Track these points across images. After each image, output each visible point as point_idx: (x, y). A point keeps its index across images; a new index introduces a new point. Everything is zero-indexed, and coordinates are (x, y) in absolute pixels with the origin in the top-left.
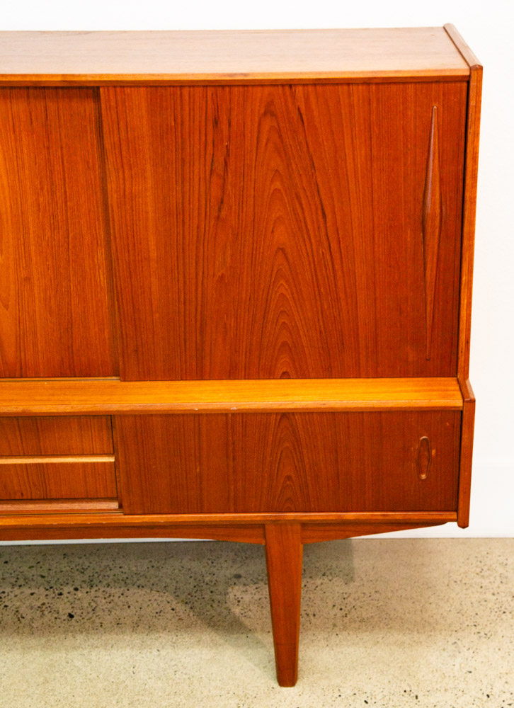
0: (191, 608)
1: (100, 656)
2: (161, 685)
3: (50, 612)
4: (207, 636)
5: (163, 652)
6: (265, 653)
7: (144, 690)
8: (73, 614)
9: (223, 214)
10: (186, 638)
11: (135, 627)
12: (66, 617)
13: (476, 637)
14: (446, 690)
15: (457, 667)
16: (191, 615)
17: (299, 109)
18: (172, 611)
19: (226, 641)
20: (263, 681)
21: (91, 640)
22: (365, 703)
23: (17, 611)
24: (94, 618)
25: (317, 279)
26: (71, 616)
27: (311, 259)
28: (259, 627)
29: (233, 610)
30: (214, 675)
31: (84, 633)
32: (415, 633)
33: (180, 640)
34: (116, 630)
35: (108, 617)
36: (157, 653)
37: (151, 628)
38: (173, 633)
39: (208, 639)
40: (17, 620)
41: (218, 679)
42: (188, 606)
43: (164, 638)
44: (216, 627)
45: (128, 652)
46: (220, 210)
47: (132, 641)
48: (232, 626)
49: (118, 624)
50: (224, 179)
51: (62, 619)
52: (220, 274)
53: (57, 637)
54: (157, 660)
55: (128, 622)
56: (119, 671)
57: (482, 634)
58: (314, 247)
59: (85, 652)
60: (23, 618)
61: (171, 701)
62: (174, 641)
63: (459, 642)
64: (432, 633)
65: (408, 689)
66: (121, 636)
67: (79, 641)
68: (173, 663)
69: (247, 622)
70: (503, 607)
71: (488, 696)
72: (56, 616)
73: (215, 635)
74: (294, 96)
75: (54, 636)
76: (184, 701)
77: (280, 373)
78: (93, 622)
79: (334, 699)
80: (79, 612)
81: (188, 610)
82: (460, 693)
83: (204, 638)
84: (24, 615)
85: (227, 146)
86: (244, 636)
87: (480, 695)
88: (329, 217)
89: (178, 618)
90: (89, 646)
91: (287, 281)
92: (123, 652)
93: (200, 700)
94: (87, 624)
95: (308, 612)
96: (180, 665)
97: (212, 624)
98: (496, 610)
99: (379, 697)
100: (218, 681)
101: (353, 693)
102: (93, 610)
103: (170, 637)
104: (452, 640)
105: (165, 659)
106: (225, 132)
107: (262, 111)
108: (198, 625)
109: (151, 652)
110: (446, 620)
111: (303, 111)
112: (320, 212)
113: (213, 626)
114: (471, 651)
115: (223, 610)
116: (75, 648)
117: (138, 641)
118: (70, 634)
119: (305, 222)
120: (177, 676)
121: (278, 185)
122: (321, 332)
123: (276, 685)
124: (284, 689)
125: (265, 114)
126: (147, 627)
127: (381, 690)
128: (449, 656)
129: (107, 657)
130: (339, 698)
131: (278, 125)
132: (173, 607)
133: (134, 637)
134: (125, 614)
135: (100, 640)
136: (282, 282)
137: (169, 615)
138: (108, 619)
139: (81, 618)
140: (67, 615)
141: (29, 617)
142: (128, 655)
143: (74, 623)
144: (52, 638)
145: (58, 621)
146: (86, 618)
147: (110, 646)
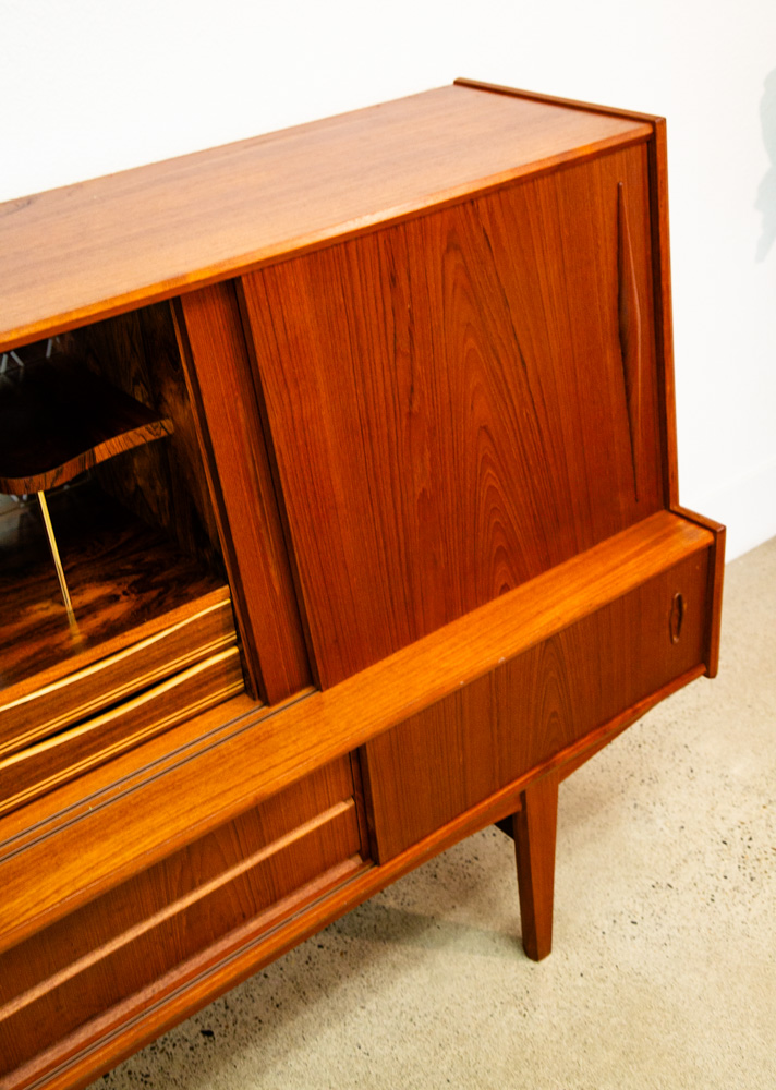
0: (339, 932)
1: (305, 1060)
2: (414, 1047)
3: (174, 1045)
4: (396, 954)
5: (371, 1006)
6: (478, 934)
7: (403, 1066)
8: (206, 1028)
9: (415, 406)
10: (375, 973)
11: (302, 994)
12: (202, 1039)
13: (645, 787)
14: (685, 861)
15: (666, 830)
16: (349, 940)
17: (484, 231)
18: (321, 950)
19: (422, 946)
20: (513, 968)
21: (269, 1047)
22: (634, 926)
23: (129, 1073)
24: (239, 1018)
25: (524, 450)
26: (208, 1033)
27: (515, 426)
28: (438, 909)
29: (387, 906)
30: (456, 996)
31: (250, 1045)
32: (590, 817)
33: (372, 979)
34: (284, 1014)
35: (255, 1004)
36: (364, 1013)
37: (323, 987)
38: (354, 976)
39: (401, 957)
40: (142, 1085)
41: (466, 996)
42: (334, 931)
43: (351, 987)
44: (393, 938)
45: (329, 1032)
46: (411, 403)
47: (320, 1016)
48: (407, 924)
49: (277, 1006)
50: (412, 359)
51: (201, 1044)
52: (420, 490)
53: (222, 1072)
54: (374, 1020)
55: (287, 996)
56: (348, 1064)
57: (647, 781)
58: (518, 411)
59: (279, 1067)
60: (148, 1076)
61: (448, 1058)
62: (366, 984)
63: (638, 802)
64: (605, 808)
65: (654, 883)
66: (299, 1018)
67: (255, 1059)
68: (397, 1012)
69: (418, 910)
70: (633, 742)
71: (724, 843)
72: (188, 1045)
73: (402, 947)
74: (476, 214)
75: (217, 1073)
76: (462, 1050)
77: (500, 588)
78: (245, 1023)
79: (602, 940)
80: (212, 1021)
81: (339, 937)
82: (699, 856)
83: (395, 959)
84: (145, 1072)
85: (409, 311)
86: (433, 928)
87: (717, 847)
88: (529, 365)
89: (338, 954)
90: (274, 1057)
91: (494, 467)
92: (325, 1037)
93: (475, 1035)
94: (241, 1031)
95: (465, 857)
96: (407, 1009)
97: (384, 936)
98: (630, 748)
99: (639, 909)
100: (469, 1001)
101: (612, 923)
102: (227, 1008)
103: (357, 983)
104: (631, 804)
105: (382, 1014)
106: (406, 292)
107: (444, 247)
108: (370, 948)
109: (357, 1016)
110: (601, 786)
111: (489, 233)
112: (519, 363)
113: (388, 938)
114: (658, 805)
115: (377, 913)
116: (262, 1071)
117: (326, 1012)
118: (234, 1058)
119: (506, 382)
120: (418, 1023)
121: (471, 342)
122: (534, 516)
123: (531, 963)
124: (546, 962)
125: (448, 250)
126: (317, 987)
127: (632, 900)
128: (647, 822)
129: (314, 1057)
130: (606, 936)
131: (464, 261)
132: (317, 943)
133: (315, 1009)
134: (272, 990)
135: (280, 1041)
136: (490, 471)
137: (324, 956)
138: (259, 1008)
139: (223, 1028)
140: (201, 1035)
141: (153, 1070)
142: (334, 1036)
143: (222, 1040)
144: (218, 1077)
145: (199, 1050)
146: (231, 1024)
147: (300, 1039)
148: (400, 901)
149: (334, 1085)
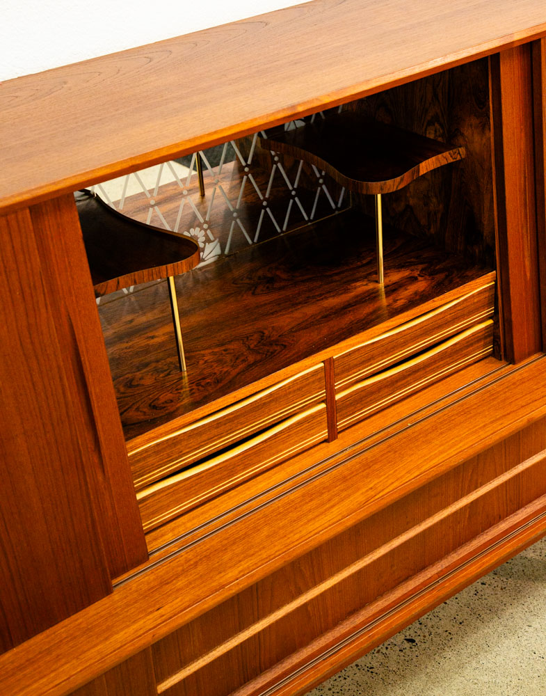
0: (496, 574)
1: (494, 661)
3: (387, 648)
5: (536, 624)
8: (409, 637)
10: (533, 602)
11: (478, 617)
12: (407, 645)
16: (505, 580)
18: (485, 586)
21: (462, 651)
24: (433, 631)
26: (411, 641)
29: (529, 557)
31: (447, 649)
33: (531, 607)
34: (468, 629)
35: (443, 622)
36: (531, 629)
37: (494, 611)
38: (516, 604)
40: (369, 673)
42: (492, 574)
43: (516, 612)
44: (540, 579)
45: (508, 642)
47: (496, 631)
49: (461, 623)
51: (408, 648)
53: (430, 667)
54: (541, 634)
55: (466, 617)
56: (529, 664)
59: (474, 665)
60: (372, 668)
62: (527, 610)
66: (481, 632)
67: (453, 659)
72: (397, 648)
75: (426, 667)
78: (438, 634)
81: (496, 578)
84: (369, 666)
89: (499, 589)
90: (468, 657)
92: (505, 645)
94: (436, 640)
97: (532, 578)
102: (420, 624)
103: (520, 609)
108: (524, 585)
109: (526, 631)
113: (537, 579)
116: (461, 666)
117: (501, 628)
118: (436, 657)
126: (488, 612)
129: (499, 659)
133: (491, 626)
134: (453, 612)
135: (469, 647)
137: (488, 591)
138: (446, 624)
139: (422, 638)
140: (405, 641)
141: (375, 664)
142: (512, 645)
143: (423, 646)
144: (428, 670)
145: (407, 651)
146: (427, 634)
147: (485, 646)
148: (538, 553)
149: (521, 678)
